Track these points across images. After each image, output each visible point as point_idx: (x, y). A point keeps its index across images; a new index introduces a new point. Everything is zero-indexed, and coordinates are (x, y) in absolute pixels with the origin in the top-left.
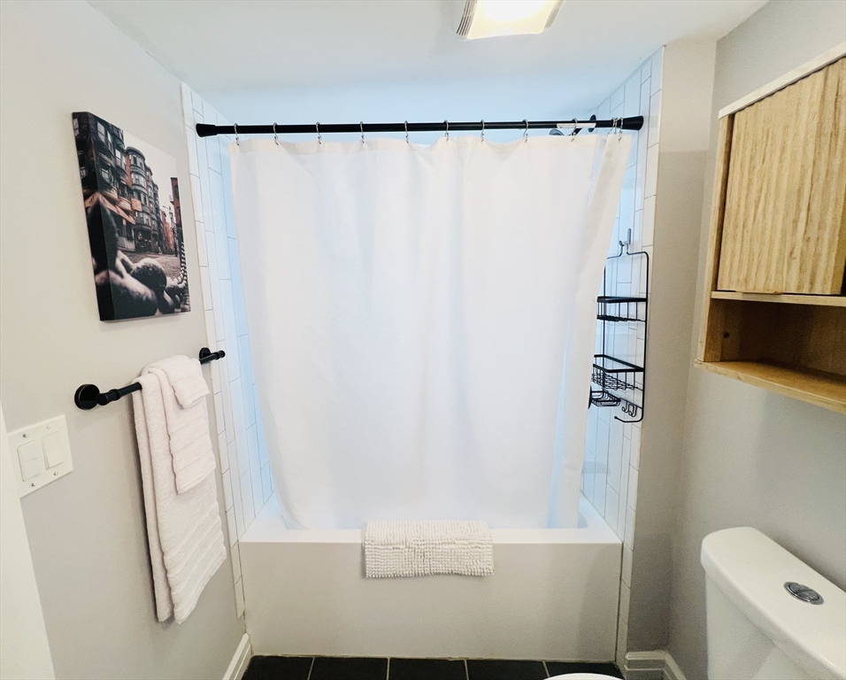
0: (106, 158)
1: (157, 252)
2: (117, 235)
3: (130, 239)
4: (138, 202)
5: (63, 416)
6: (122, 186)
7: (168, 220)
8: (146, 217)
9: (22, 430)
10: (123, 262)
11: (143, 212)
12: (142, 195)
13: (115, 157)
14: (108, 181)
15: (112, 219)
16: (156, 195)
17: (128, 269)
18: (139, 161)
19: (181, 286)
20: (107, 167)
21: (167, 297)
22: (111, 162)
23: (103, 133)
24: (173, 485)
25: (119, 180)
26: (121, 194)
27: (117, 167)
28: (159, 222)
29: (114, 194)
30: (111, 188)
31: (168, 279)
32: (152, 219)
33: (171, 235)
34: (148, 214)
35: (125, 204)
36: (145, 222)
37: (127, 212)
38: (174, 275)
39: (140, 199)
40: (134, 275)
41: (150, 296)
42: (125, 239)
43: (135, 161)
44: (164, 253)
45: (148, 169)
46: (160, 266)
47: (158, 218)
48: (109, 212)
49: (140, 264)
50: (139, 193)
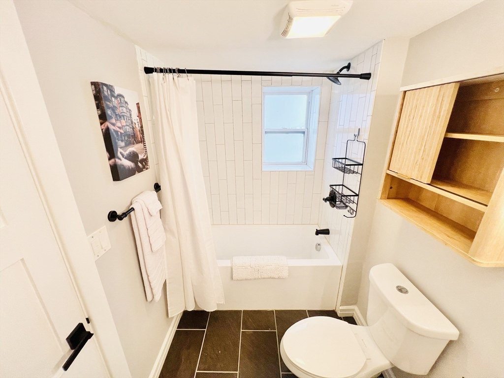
0: (108, 103)
1: (134, 144)
2: (117, 141)
3: (122, 141)
4: (124, 121)
5: (105, 226)
6: (116, 115)
7: (137, 126)
8: (128, 127)
9: (91, 235)
10: (121, 153)
11: (126, 125)
12: (125, 117)
13: (112, 101)
14: (110, 115)
15: (114, 133)
16: (130, 115)
17: (123, 155)
18: (122, 99)
19: (145, 157)
20: (109, 108)
21: (140, 164)
22: (111, 105)
23: (106, 90)
24: (150, 248)
25: (115, 113)
26: (117, 120)
27: (114, 106)
28: (133, 128)
29: (113, 121)
30: (112, 118)
31: (139, 155)
32: (131, 128)
33: (139, 133)
34: (128, 126)
35: (119, 124)
36: (128, 130)
37: (119, 128)
38: (141, 153)
39: (124, 120)
40: (126, 158)
41: (133, 166)
42: (120, 142)
43: (121, 101)
44: (137, 143)
45: (126, 103)
46: (135, 150)
47: (133, 126)
48: (112, 130)
49: (127, 152)
50: (123, 116)
